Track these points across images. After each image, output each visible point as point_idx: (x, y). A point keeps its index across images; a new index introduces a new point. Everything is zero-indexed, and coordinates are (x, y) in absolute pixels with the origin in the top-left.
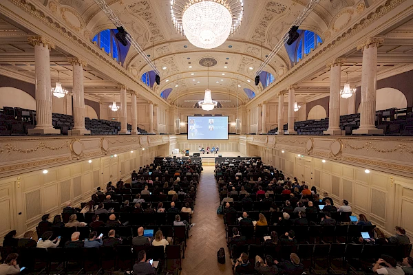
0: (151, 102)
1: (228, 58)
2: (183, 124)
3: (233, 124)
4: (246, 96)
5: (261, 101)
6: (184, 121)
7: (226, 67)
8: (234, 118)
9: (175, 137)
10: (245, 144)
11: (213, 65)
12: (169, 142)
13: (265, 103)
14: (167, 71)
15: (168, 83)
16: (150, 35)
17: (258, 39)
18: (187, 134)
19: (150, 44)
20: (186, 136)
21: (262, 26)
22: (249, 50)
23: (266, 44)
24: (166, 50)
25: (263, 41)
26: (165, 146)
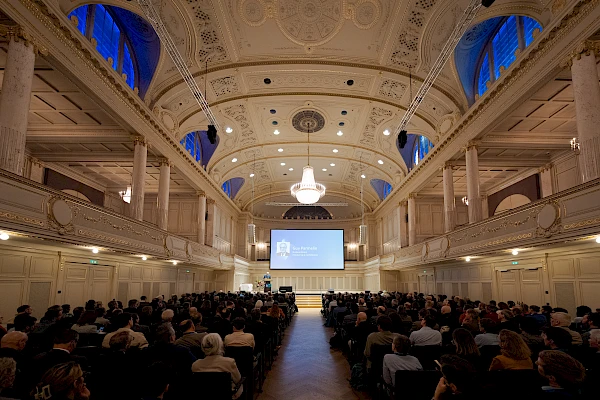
0: (202, 193)
1: (344, 113)
2: (261, 246)
3: (353, 246)
4: (374, 195)
5: (404, 195)
6: (264, 240)
7: (340, 134)
8: (353, 236)
9: (247, 264)
10: (378, 273)
11: (316, 130)
12: (233, 268)
13: (411, 195)
14: (234, 137)
15: (236, 166)
16: (199, 45)
17: (404, 59)
18: (269, 260)
19: (200, 67)
20: (266, 264)
21: (414, 26)
22: (386, 89)
23: (416, 71)
24: (231, 87)
25: (412, 63)
26: (226, 274)
